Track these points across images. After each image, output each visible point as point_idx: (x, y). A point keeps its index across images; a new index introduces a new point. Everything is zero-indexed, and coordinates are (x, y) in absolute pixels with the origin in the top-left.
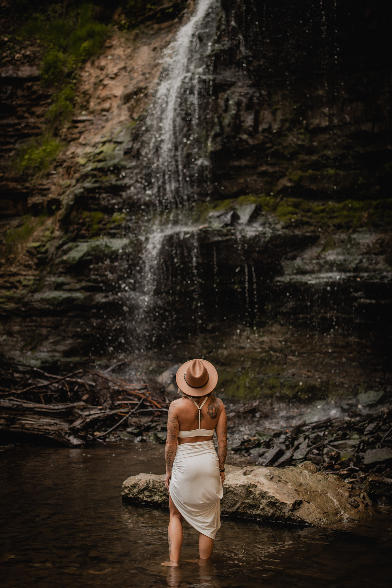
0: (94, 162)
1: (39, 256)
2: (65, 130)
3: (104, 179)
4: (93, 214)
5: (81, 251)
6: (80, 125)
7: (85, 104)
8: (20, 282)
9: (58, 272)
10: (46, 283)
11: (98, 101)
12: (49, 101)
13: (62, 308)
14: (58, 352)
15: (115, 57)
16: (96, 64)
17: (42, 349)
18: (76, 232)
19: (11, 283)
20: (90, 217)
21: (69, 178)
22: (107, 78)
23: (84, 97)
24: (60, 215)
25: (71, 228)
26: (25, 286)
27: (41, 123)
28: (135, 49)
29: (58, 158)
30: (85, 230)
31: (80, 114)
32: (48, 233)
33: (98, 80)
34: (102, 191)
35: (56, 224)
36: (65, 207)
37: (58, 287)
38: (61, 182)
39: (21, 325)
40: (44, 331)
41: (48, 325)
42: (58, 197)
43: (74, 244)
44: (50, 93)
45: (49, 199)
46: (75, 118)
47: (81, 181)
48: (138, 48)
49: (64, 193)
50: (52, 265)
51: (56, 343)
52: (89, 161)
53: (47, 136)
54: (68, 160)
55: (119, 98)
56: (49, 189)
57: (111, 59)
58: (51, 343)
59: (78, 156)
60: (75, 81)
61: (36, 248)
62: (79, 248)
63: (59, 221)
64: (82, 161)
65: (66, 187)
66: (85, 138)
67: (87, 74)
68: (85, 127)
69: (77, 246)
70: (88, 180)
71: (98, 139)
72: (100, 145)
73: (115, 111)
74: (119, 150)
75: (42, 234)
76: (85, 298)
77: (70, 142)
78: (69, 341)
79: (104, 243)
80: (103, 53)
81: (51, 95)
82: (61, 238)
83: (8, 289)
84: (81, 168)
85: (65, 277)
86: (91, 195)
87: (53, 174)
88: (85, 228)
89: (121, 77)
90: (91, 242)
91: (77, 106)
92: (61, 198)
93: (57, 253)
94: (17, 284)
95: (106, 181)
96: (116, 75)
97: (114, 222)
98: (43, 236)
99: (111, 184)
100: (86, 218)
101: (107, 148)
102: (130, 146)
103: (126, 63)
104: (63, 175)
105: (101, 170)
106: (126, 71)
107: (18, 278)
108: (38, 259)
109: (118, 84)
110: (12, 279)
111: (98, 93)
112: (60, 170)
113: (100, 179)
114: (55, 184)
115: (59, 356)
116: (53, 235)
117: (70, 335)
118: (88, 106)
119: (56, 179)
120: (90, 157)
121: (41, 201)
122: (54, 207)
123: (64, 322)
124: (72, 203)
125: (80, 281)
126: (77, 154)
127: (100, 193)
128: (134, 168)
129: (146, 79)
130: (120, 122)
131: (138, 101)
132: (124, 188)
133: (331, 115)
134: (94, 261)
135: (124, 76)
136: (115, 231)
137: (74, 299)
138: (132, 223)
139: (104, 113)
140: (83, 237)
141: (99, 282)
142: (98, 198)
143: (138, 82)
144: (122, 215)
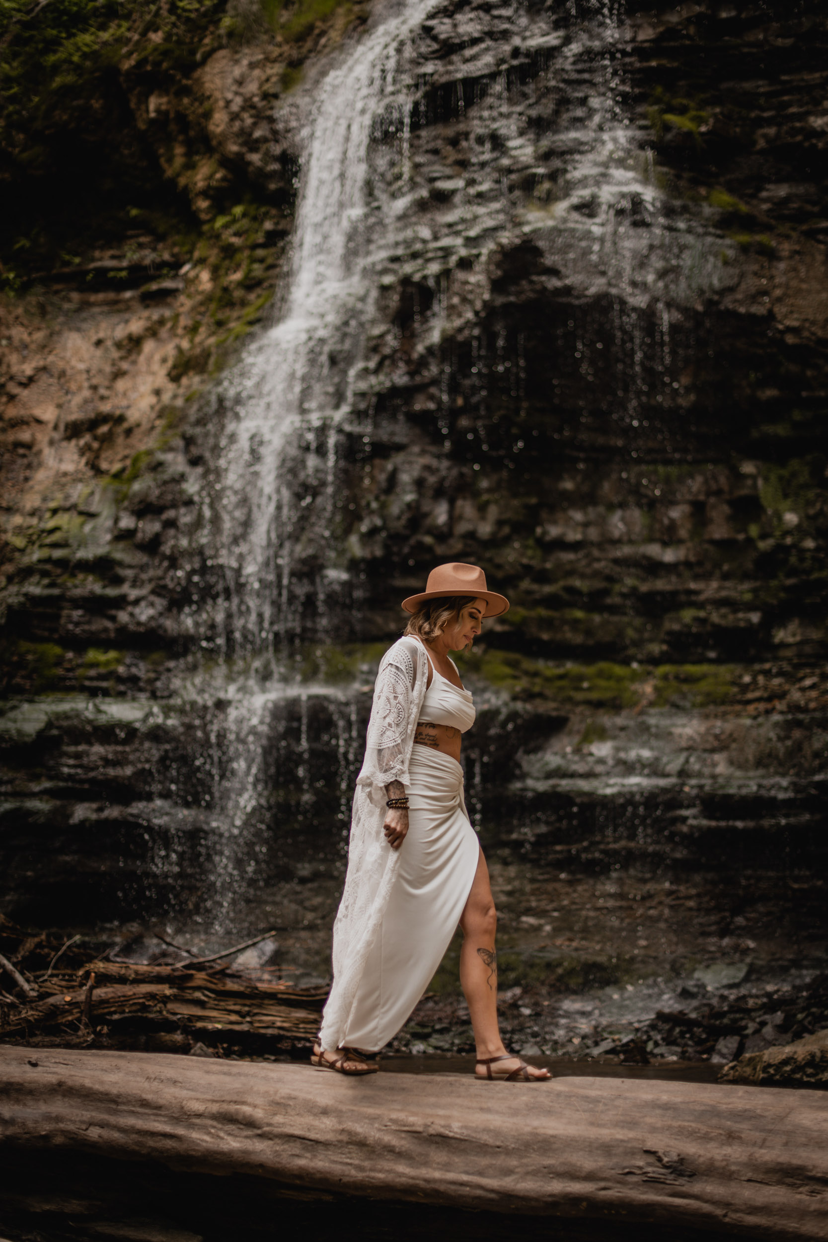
0: (41, 546)
3: (69, 582)
4: (40, 646)
5: (34, 718)
15: (16, 343)
18: (6, 679)
20: (35, 652)
22: (13, 383)
28: (51, 335)
30: (23, 677)
34: (66, 604)
47: (16, 580)
48: (59, 333)
52: (31, 543)
55: (50, 426)
57: (8, 347)
62: (26, 713)
64: (19, 542)
69: (14, 708)
70: (34, 580)
71: (31, 501)
72: (47, 515)
73: (46, 449)
74: (94, 529)
76: (54, 811)
84: (17, 555)
86: (39, 610)
88: (23, 673)
89: (44, 386)
95: (76, 587)
96: (31, 380)
97: (93, 665)
99: (91, 592)
100: (28, 652)
101: (64, 522)
102: (131, 525)
103: (44, 359)
105: (62, 563)
106: (47, 374)
109: (40, 397)
113: (59, 581)
117: (12, 884)
120: (31, 535)
124: (2, 622)
125: (36, 778)
127: (62, 608)
128: (143, 568)
129: (102, 398)
130: (65, 474)
131: (107, 440)
132: (121, 602)
133: (586, 525)
134: (66, 739)
135: (50, 385)
136: (104, 684)
137: (30, 813)
138: (142, 670)
139: (21, 451)
140: (19, 690)
141: (82, 781)
142: (59, 617)
143: (86, 401)
144: (112, 655)
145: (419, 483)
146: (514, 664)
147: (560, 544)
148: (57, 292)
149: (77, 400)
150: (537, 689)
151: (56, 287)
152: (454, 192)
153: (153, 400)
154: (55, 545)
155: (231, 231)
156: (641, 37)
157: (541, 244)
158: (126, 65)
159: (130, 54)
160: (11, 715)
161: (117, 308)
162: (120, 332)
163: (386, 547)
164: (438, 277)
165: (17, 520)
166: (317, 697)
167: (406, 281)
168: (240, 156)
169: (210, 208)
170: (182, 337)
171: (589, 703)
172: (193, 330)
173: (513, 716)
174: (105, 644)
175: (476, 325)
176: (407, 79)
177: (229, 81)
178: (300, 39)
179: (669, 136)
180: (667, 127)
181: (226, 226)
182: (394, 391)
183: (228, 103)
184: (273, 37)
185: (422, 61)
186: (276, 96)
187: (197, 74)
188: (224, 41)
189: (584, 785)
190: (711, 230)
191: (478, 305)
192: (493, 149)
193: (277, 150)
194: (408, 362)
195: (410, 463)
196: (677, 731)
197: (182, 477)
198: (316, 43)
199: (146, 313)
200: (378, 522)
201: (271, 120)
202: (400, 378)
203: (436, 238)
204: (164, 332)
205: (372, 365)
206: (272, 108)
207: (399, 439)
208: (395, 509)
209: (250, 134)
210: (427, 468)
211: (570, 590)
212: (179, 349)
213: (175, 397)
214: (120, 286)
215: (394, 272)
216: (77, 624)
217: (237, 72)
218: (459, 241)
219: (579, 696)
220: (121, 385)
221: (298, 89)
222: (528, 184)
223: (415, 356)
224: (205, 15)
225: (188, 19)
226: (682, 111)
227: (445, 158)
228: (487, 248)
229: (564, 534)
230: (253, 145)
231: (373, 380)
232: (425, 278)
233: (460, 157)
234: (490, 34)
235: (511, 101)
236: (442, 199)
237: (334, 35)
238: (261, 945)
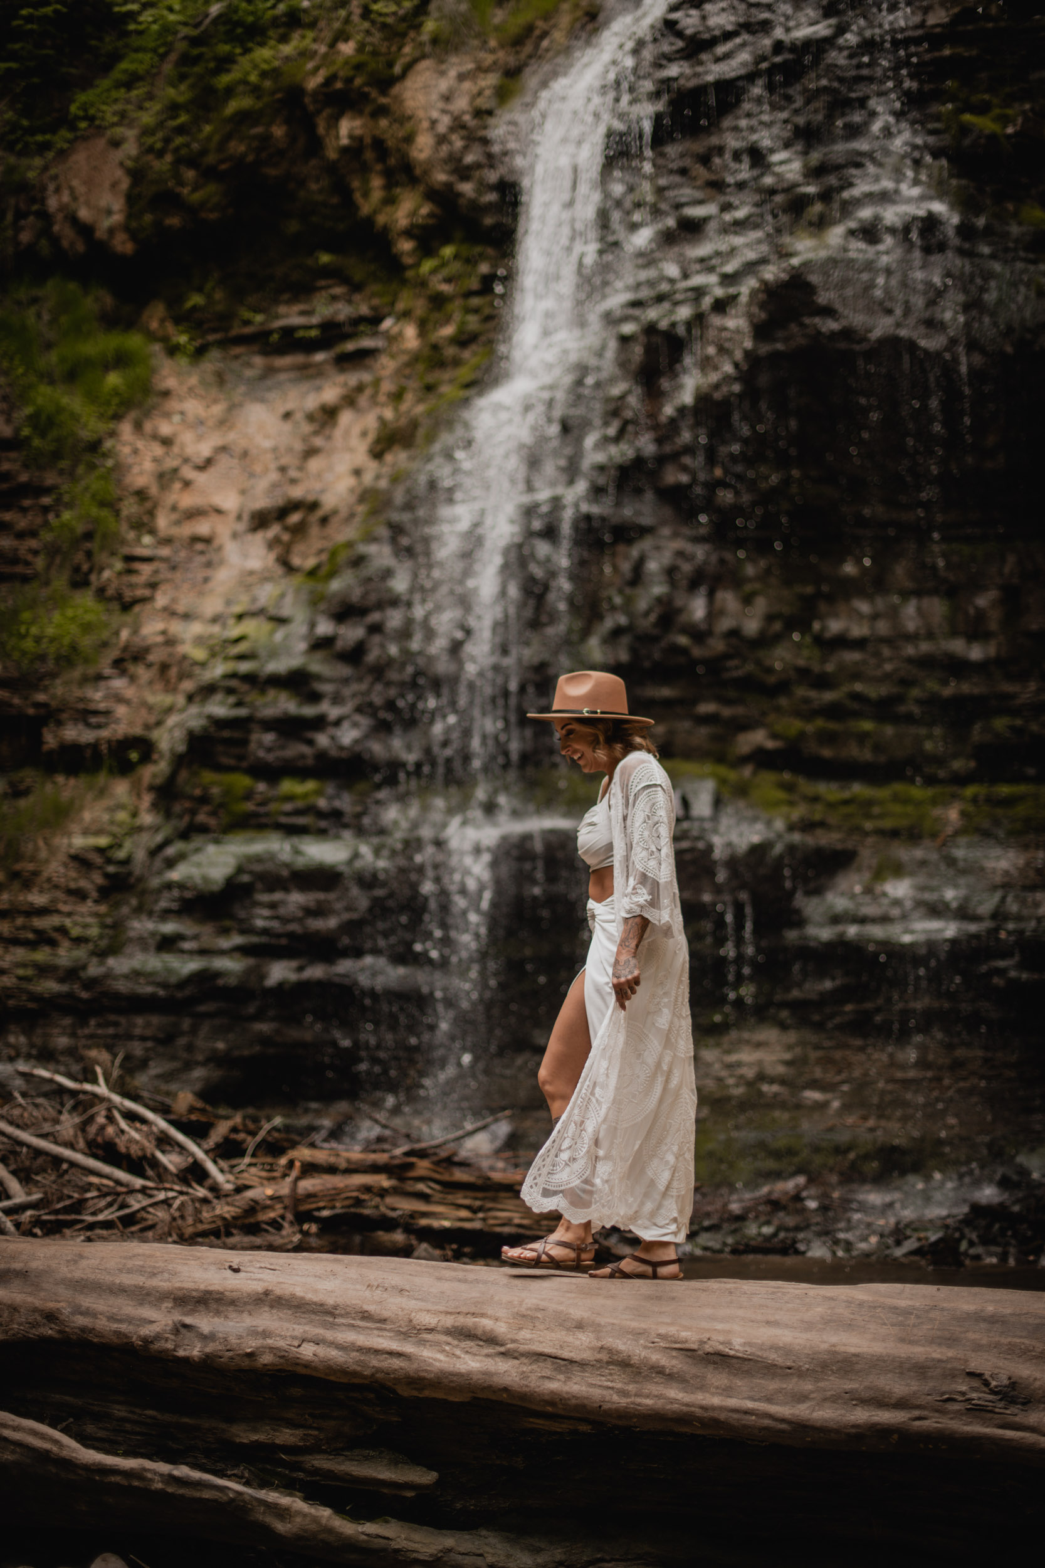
0: (225, 658)
1: (111, 869)
2: (111, 575)
3: (260, 700)
4: (227, 777)
5: (220, 863)
6: (146, 569)
7: (145, 518)
8: (62, 930)
9: (157, 909)
10: (132, 934)
11: (175, 516)
12: (46, 500)
13: (187, 992)
16: (148, 427)
18: (187, 817)
19: (36, 931)
20: (220, 785)
21: (168, 691)
22: (188, 467)
23: (140, 503)
24: (154, 776)
25: (178, 808)
26: (79, 941)
27: (30, 551)
28: (231, 408)
29: (118, 641)
30: (207, 814)
31: (138, 541)
33: (164, 469)
34: (255, 727)
35: (141, 797)
36: (167, 755)
37: (167, 944)
38: (151, 699)
39: (73, 1035)
40: (137, 1049)
41: (148, 1032)
42: (146, 733)
44: (49, 482)
45: (117, 736)
46: (128, 551)
47: (197, 699)
48: (241, 405)
49: (159, 724)
50: (144, 892)
52: (214, 655)
53: (56, 585)
54: (156, 649)
55: (232, 516)
56: (107, 713)
57: (182, 424)
59: (182, 642)
60: (108, 463)
61: (100, 850)
62: (208, 857)
63: (151, 788)
64: (199, 654)
65: (164, 711)
66: (172, 600)
67: (128, 449)
68: (156, 572)
69: (198, 850)
70: (217, 699)
71: (212, 605)
72: (231, 622)
73: (229, 544)
74: (286, 637)
75: (106, 817)
76: (248, 972)
77: (132, 605)
78: (198, 1073)
80: (158, 406)
81: (52, 488)
82: (156, 829)
83: (32, 945)
84: (197, 670)
85: (181, 921)
86: (225, 734)
87: (110, 677)
88: (208, 809)
89: (224, 468)
92: (155, 735)
93: (152, 864)
94: (55, 935)
95: (265, 705)
96: (209, 462)
97: (288, 799)
98: (111, 822)
100: (212, 784)
101: (253, 630)
102: (326, 632)
104: (147, 683)
105: (250, 679)
106: (229, 454)
107: (55, 920)
108: (107, 876)
109: (220, 482)
110: (39, 923)
111: (172, 497)
112: (140, 670)
113: (248, 699)
114: (125, 703)
116: (138, 822)
117: (200, 1057)
118: (152, 525)
119: (124, 688)
120: (213, 646)
121: (90, 739)
122: (132, 756)
123: (185, 1027)
124: (182, 749)
125: (225, 932)
126: (176, 636)
127: (251, 732)
128: (346, 681)
129: (293, 481)
130: (251, 573)
131: (299, 530)
132: (320, 723)
133: (875, 617)
134: (259, 886)
135: (231, 468)
136: (301, 821)
137: (218, 974)
138: (346, 803)
139: (199, 546)
140: (203, 829)
141: (279, 936)
142: (245, 742)
143: (274, 486)
144: (310, 785)
145: (671, 572)
146: (789, 788)
147: (842, 642)
148: (237, 357)
149: (262, 484)
150: (817, 817)
151: (237, 350)
152: (706, 220)
153: (351, 481)
154: (241, 657)
155: (440, 276)
156: (931, 20)
157: (814, 279)
158: (313, 83)
159: (316, 69)
160: (196, 858)
161: (308, 374)
162: (312, 402)
163: (633, 650)
164: (689, 324)
165: (196, 628)
166: (553, 832)
167: (651, 329)
168: (449, 186)
169: (414, 251)
170: (383, 405)
171: (880, 832)
172: (397, 397)
173: (791, 848)
174: (300, 772)
175: (736, 379)
176: (648, 86)
177: (434, 97)
178: (517, 42)
179: (967, 142)
180: (965, 130)
181: (434, 271)
182: (639, 461)
183: (434, 123)
184: (485, 42)
185: (664, 62)
186: (490, 113)
187: (396, 90)
188: (428, 49)
189: (877, 932)
190: (1022, 254)
191: (738, 355)
192: (753, 166)
193: (492, 177)
194: (656, 427)
195: (658, 548)
196: (990, 864)
197: (388, 573)
198: (537, 46)
199: (341, 378)
200: (623, 620)
201: (485, 141)
202: (646, 444)
203: (686, 276)
204: (363, 400)
205: (612, 431)
206: (485, 127)
207: (646, 520)
208: (642, 605)
209: (460, 160)
210: (680, 554)
211: (856, 697)
212: (381, 420)
213: (378, 477)
214: (310, 346)
215: (635, 319)
216: (269, 750)
217: (444, 85)
218: (713, 279)
219: (868, 825)
220: (314, 464)
221: (516, 103)
222: (797, 206)
223: (663, 419)
224: (403, 19)
225: (384, 26)
226: (982, 109)
227: (695, 179)
228: (747, 287)
229: (847, 630)
230: (464, 172)
231: (613, 450)
232: (673, 325)
233: (713, 177)
234: (747, 27)
235: (774, 107)
236: (691, 229)
237: (558, 36)
238: (494, 1127)
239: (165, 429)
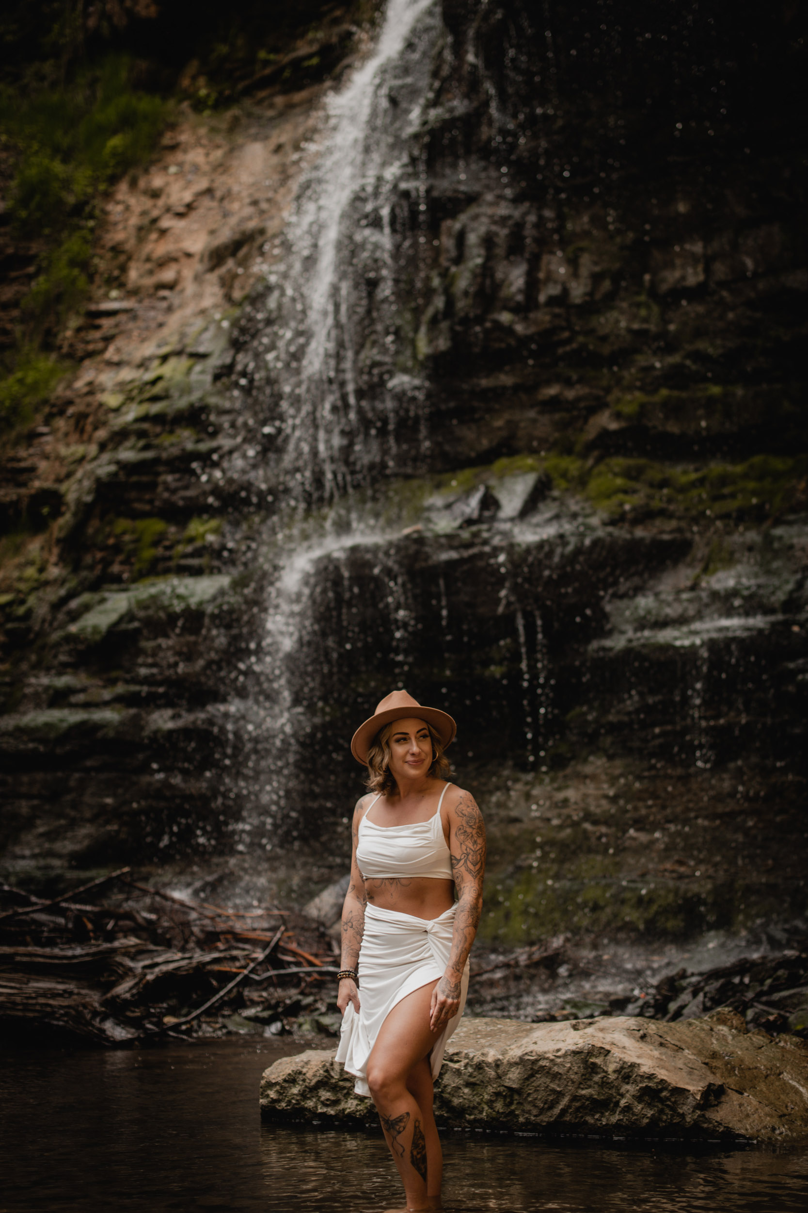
0: (141, 402)
1: (9, 626)
2: (69, 333)
3: (167, 440)
4: (141, 524)
5: (114, 610)
6: (106, 323)
7: (116, 273)
9: (56, 662)
10: (28, 691)
11: (148, 266)
12: (31, 269)
13: (68, 748)
14: (59, 856)
15: (187, 167)
16: (142, 184)
17: (18, 850)
18: (99, 567)
20: (133, 532)
21: (81, 442)
22: (168, 216)
23: (115, 258)
24: (61, 529)
25: (88, 559)
27: (12, 321)
28: (231, 150)
29: (53, 397)
30: (122, 563)
31: (106, 297)
32: (31, 572)
33: (146, 221)
34: (161, 469)
35: (50, 551)
36: (73, 507)
37: (58, 698)
38: (63, 451)
40: (24, 807)
41: (35, 791)
42: (56, 486)
43: (97, 597)
44: (33, 251)
45: (33, 491)
46: (93, 307)
47: (110, 446)
48: (240, 147)
49: (69, 475)
50: (43, 647)
51: (52, 836)
52: (130, 399)
53: (26, 349)
54: (78, 400)
55: (197, 258)
56: (32, 469)
57: (176, 174)
58: (42, 835)
59: (103, 390)
60: (91, 223)
62: (109, 605)
63: (59, 541)
64: (112, 400)
65: (75, 462)
66: (118, 350)
67: (120, 208)
68: (117, 325)
69: (103, 601)
70: (128, 444)
71: (149, 349)
72: (156, 363)
73: (190, 288)
74: (203, 372)
75: (16, 574)
76: (125, 723)
77: (82, 359)
78: (85, 830)
79: (169, 590)
80: (159, 160)
81: (35, 256)
82: (63, 582)
84: (111, 415)
85: (75, 674)
86: (134, 479)
87: (42, 435)
88: (121, 558)
89: (201, 211)
90: (137, 589)
91: (97, 279)
92: (63, 488)
93: (54, 618)
95: (172, 445)
96: (190, 207)
97: (191, 540)
98: (20, 579)
99: (183, 450)
100: (124, 533)
101: (173, 369)
102: (228, 360)
103: (213, 181)
104: (66, 435)
105: (158, 419)
106: (213, 198)
108: (8, 633)
109: (195, 226)
111: (148, 248)
112: (61, 424)
113: (156, 442)
114: (46, 457)
115: (62, 867)
116: (44, 576)
117: (88, 814)
118: (123, 279)
119: (49, 443)
120: (131, 391)
121: (14, 497)
122: (45, 510)
123: (72, 783)
124: (88, 499)
125: (112, 682)
126: (101, 384)
127: (158, 474)
128: (238, 411)
129: (260, 213)
133: (710, 258)
134: (145, 632)
135: (209, 210)
136: (195, 562)
137: (97, 727)
139: (163, 293)
140: (114, 579)
141: (158, 683)
142: (153, 486)
143: (243, 220)
144: (212, 524)
145: (488, 242)
149: (233, 221)
151: (261, 94)
165: (122, 375)
182: (453, 122)
200: (442, 305)
202: (459, 104)
205: (433, 94)
207: (472, 187)
216: (174, 491)
220: (281, 193)
239: (157, 182)
